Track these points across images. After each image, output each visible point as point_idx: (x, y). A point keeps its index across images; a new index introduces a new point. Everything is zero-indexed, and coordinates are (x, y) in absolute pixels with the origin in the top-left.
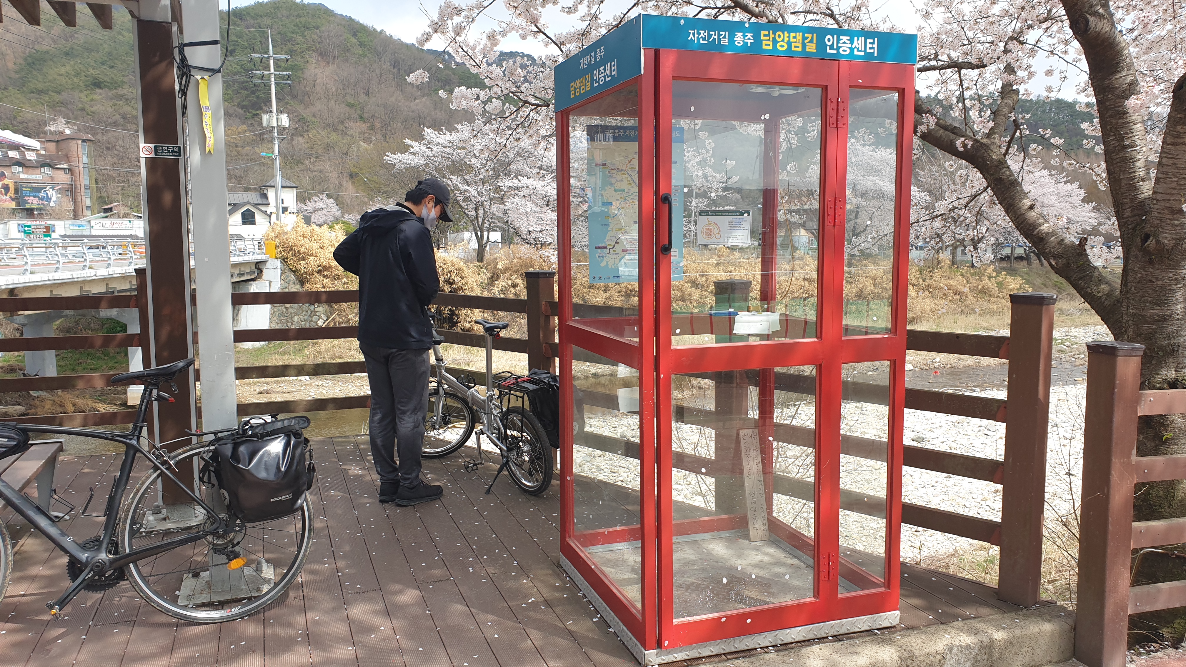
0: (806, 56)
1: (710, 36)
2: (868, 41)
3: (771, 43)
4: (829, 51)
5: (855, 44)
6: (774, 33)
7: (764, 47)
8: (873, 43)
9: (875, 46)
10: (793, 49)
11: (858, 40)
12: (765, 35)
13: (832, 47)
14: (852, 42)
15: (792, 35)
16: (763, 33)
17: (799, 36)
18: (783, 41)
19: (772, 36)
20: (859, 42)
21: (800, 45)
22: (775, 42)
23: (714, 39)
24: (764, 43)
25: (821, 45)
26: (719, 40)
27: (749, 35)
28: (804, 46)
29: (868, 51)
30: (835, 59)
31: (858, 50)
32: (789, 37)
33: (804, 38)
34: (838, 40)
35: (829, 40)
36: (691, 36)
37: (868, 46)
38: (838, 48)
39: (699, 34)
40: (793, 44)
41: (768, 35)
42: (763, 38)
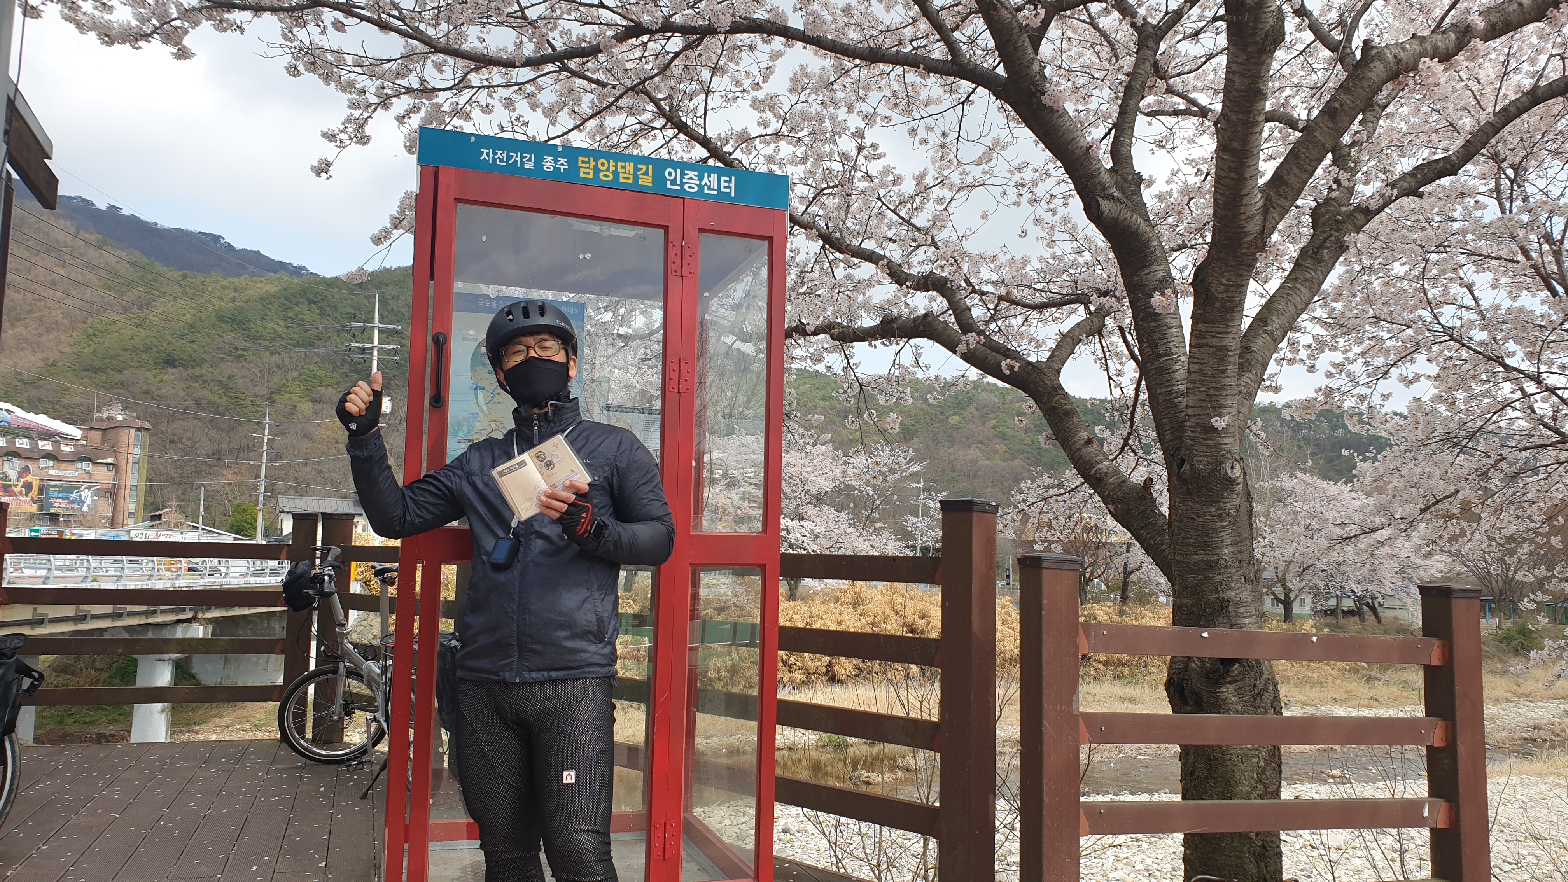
0: (637, 191)
1: (509, 157)
2: (723, 179)
3: (591, 171)
4: (669, 186)
5: (705, 181)
6: (596, 161)
7: (582, 175)
8: (730, 181)
9: (732, 185)
10: (621, 180)
11: (709, 176)
12: (583, 162)
13: (673, 182)
14: (701, 178)
15: (620, 164)
16: (581, 159)
17: (630, 167)
18: (608, 170)
19: (593, 163)
20: (711, 179)
21: (631, 177)
22: (597, 171)
23: (516, 161)
24: (582, 170)
25: (659, 178)
26: (522, 163)
27: (562, 160)
28: (636, 178)
29: (723, 190)
30: (680, 197)
31: (709, 188)
32: (616, 166)
33: (636, 169)
34: (683, 175)
35: (670, 174)
36: (485, 155)
37: (723, 184)
38: (682, 184)
39: (495, 154)
40: (621, 175)
41: (588, 162)
42: (580, 164)
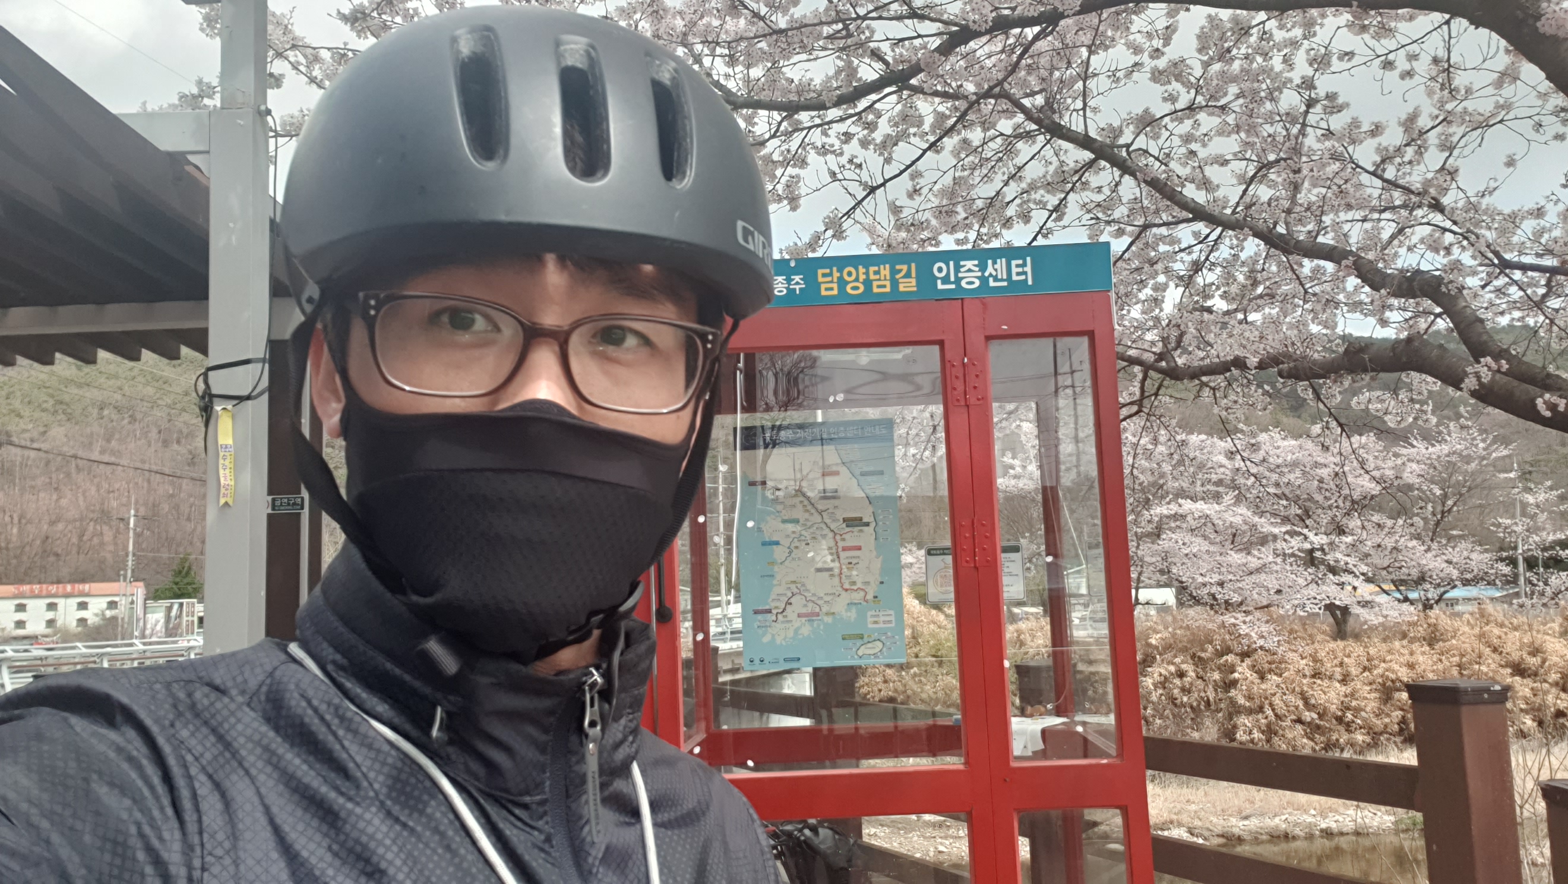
0: (896, 299)
2: (1014, 263)
3: (835, 286)
4: (940, 286)
5: (990, 270)
6: (840, 270)
7: (824, 293)
8: (1024, 265)
9: (1028, 269)
10: (876, 290)
11: (994, 263)
12: (824, 275)
13: (946, 280)
14: (983, 267)
15: (872, 269)
16: (820, 272)
17: (885, 271)
18: (857, 280)
19: (836, 274)
20: (997, 266)
21: (888, 283)
22: (842, 283)
24: (823, 286)
25: (926, 279)
27: (797, 278)
28: (895, 283)
29: (1015, 278)
30: (959, 299)
31: (996, 279)
32: (867, 273)
33: (894, 272)
34: (958, 268)
35: (940, 270)
37: (1014, 270)
38: (958, 280)
40: (875, 284)
41: (831, 274)
42: (820, 279)
